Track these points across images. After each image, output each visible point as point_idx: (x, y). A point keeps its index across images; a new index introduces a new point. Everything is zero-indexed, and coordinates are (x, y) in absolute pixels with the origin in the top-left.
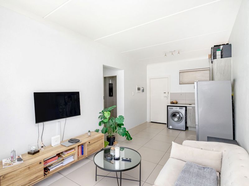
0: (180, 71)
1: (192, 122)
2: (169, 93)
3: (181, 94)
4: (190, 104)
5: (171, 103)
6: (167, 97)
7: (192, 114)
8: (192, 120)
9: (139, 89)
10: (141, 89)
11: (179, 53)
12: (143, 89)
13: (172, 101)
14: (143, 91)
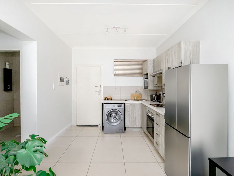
0: (114, 60)
1: (130, 121)
2: (102, 87)
3: (116, 88)
4: (126, 99)
5: (106, 100)
6: (99, 92)
7: (130, 112)
8: (130, 118)
9: (62, 80)
10: (66, 80)
11: (125, 31)
12: (68, 80)
13: (105, 97)
14: (68, 83)
